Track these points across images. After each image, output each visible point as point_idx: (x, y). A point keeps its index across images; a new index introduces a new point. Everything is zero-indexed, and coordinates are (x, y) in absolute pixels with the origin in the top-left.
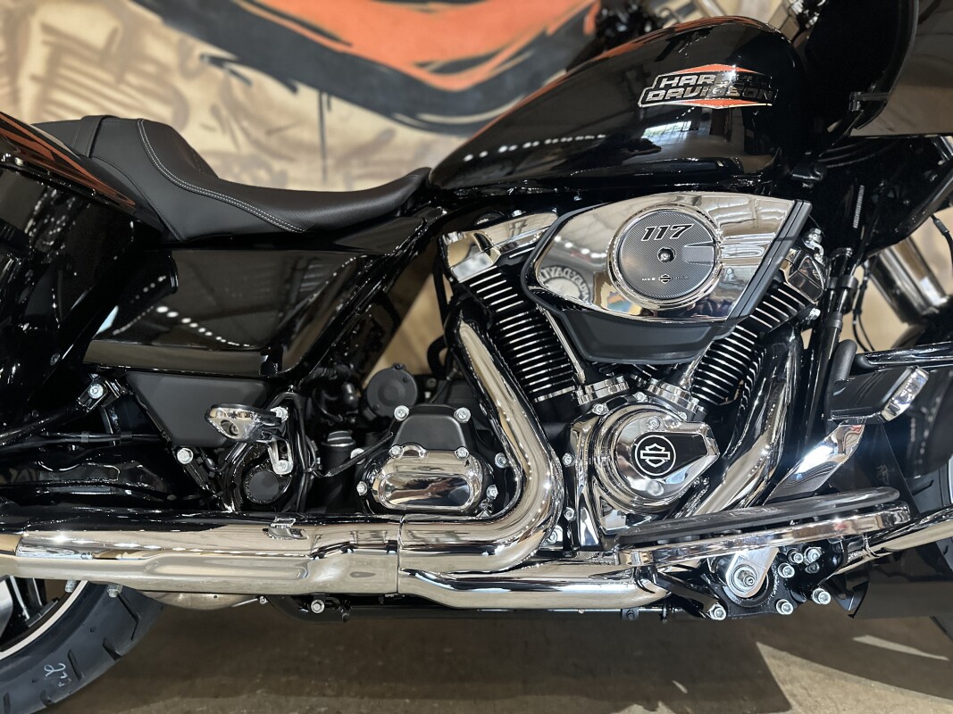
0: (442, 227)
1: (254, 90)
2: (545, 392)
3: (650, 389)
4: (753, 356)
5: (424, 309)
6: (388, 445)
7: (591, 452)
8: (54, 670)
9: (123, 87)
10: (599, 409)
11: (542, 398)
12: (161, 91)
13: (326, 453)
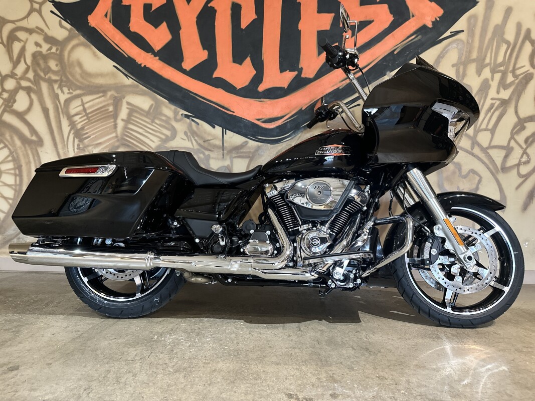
0: (264, 182)
1: (200, 126)
2: (291, 228)
3: (318, 227)
4: (348, 220)
5: (258, 205)
6: (249, 239)
7: (300, 243)
8: (156, 299)
9: (153, 124)
10: (304, 232)
11: (290, 230)
12: (167, 126)
13: (232, 242)
